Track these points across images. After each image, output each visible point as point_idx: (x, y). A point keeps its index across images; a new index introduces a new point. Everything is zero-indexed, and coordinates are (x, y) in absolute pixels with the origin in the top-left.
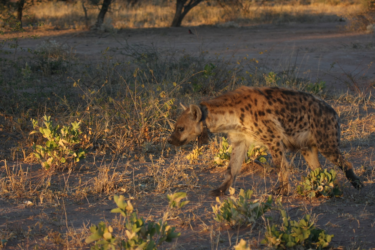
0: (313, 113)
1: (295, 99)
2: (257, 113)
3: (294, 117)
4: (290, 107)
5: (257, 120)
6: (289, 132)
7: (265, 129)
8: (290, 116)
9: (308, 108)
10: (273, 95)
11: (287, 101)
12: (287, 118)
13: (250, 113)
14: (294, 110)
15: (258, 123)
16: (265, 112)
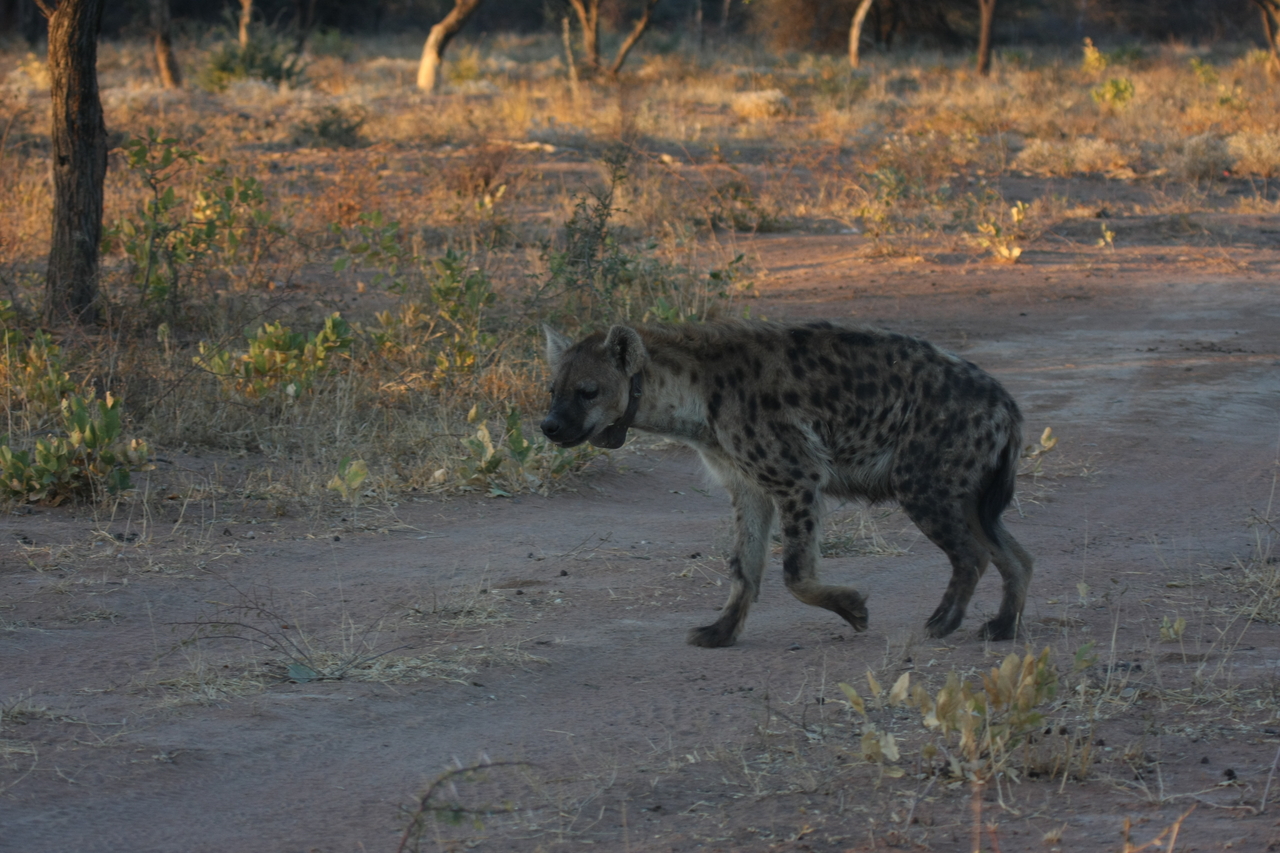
0: (919, 393)
1: (874, 356)
2: (758, 401)
3: (865, 412)
4: (855, 382)
5: (753, 418)
6: (846, 456)
7: (777, 447)
8: (853, 408)
9: (910, 380)
10: (810, 346)
11: (849, 365)
12: (843, 416)
13: (737, 397)
14: (866, 391)
15: (757, 429)
16: (781, 400)
